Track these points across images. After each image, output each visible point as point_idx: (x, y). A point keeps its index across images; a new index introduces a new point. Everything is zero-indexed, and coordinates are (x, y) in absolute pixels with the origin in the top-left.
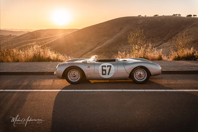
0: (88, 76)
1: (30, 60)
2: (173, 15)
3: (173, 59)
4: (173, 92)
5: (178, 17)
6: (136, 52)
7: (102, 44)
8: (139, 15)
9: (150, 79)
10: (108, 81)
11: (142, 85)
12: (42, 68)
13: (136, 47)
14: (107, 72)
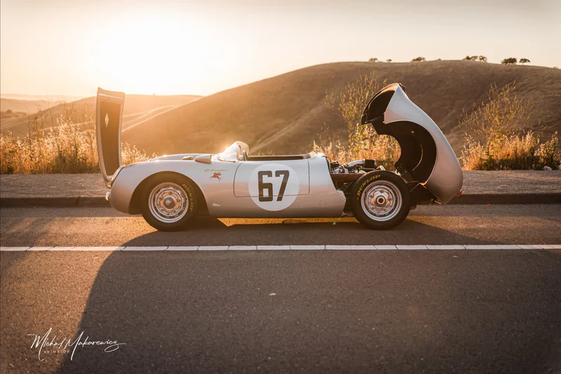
0: (214, 205)
1: (48, 169)
2: (465, 57)
3: (472, 166)
4: (487, 251)
5: (478, 65)
6: (365, 145)
7: (270, 136)
8: (372, 59)
9: (412, 215)
10: (280, 221)
11: (388, 233)
12: (76, 188)
13: (366, 132)
14: (276, 192)
